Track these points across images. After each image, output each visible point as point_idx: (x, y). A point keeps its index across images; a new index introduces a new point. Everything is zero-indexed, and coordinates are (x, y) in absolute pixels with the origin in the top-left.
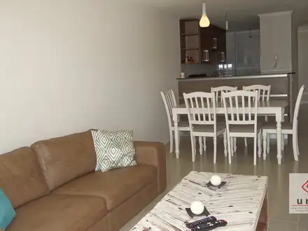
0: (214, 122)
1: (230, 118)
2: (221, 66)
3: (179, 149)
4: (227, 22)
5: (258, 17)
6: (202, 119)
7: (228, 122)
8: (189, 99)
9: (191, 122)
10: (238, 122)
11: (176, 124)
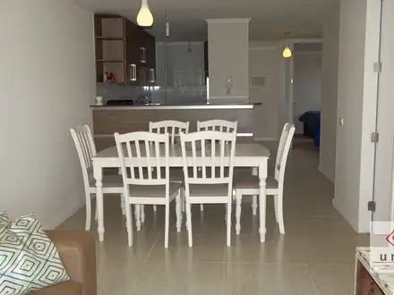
0: (166, 182)
1: (191, 175)
2: (146, 88)
3: (105, 225)
4: (168, 25)
5: (206, 24)
6: (146, 176)
7: (188, 180)
8: (124, 144)
9: (126, 181)
10: (204, 180)
11: (99, 184)
